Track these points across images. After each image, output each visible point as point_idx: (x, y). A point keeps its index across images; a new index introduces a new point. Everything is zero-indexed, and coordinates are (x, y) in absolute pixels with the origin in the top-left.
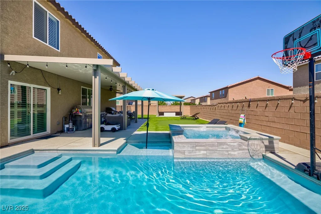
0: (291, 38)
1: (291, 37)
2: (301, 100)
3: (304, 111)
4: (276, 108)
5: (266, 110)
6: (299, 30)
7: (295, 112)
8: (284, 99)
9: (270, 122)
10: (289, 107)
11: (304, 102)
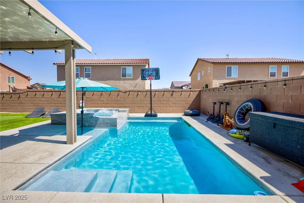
2: (123, 92)
3: (125, 97)
4: (109, 96)
5: (101, 97)
7: (120, 97)
8: (114, 91)
9: (105, 104)
10: (117, 95)
11: (125, 93)
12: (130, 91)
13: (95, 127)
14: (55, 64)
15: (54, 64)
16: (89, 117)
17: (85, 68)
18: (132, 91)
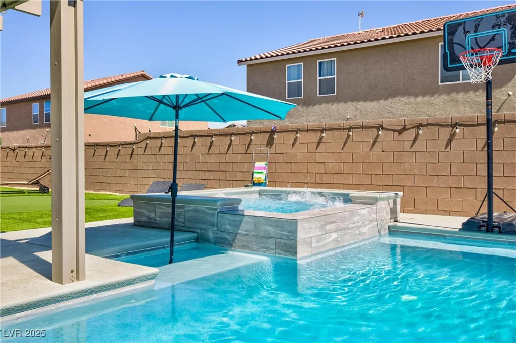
0: (460, 29)
1: (460, 27)
2: (394, 131)
3: (400, 148)
4: (344, 146)
5: (318, 150)
6: (475, 21)
7: (384, 152)
8: (362, 128)
9: (330, 175)
10: (372, 143)
11: (400, 132)
12: (419, 126)
13: (232, 246)
14: (242, 61)
15: (240, 62)
16: (216, 209)
17: (320, 63)
18: (428, 125)
